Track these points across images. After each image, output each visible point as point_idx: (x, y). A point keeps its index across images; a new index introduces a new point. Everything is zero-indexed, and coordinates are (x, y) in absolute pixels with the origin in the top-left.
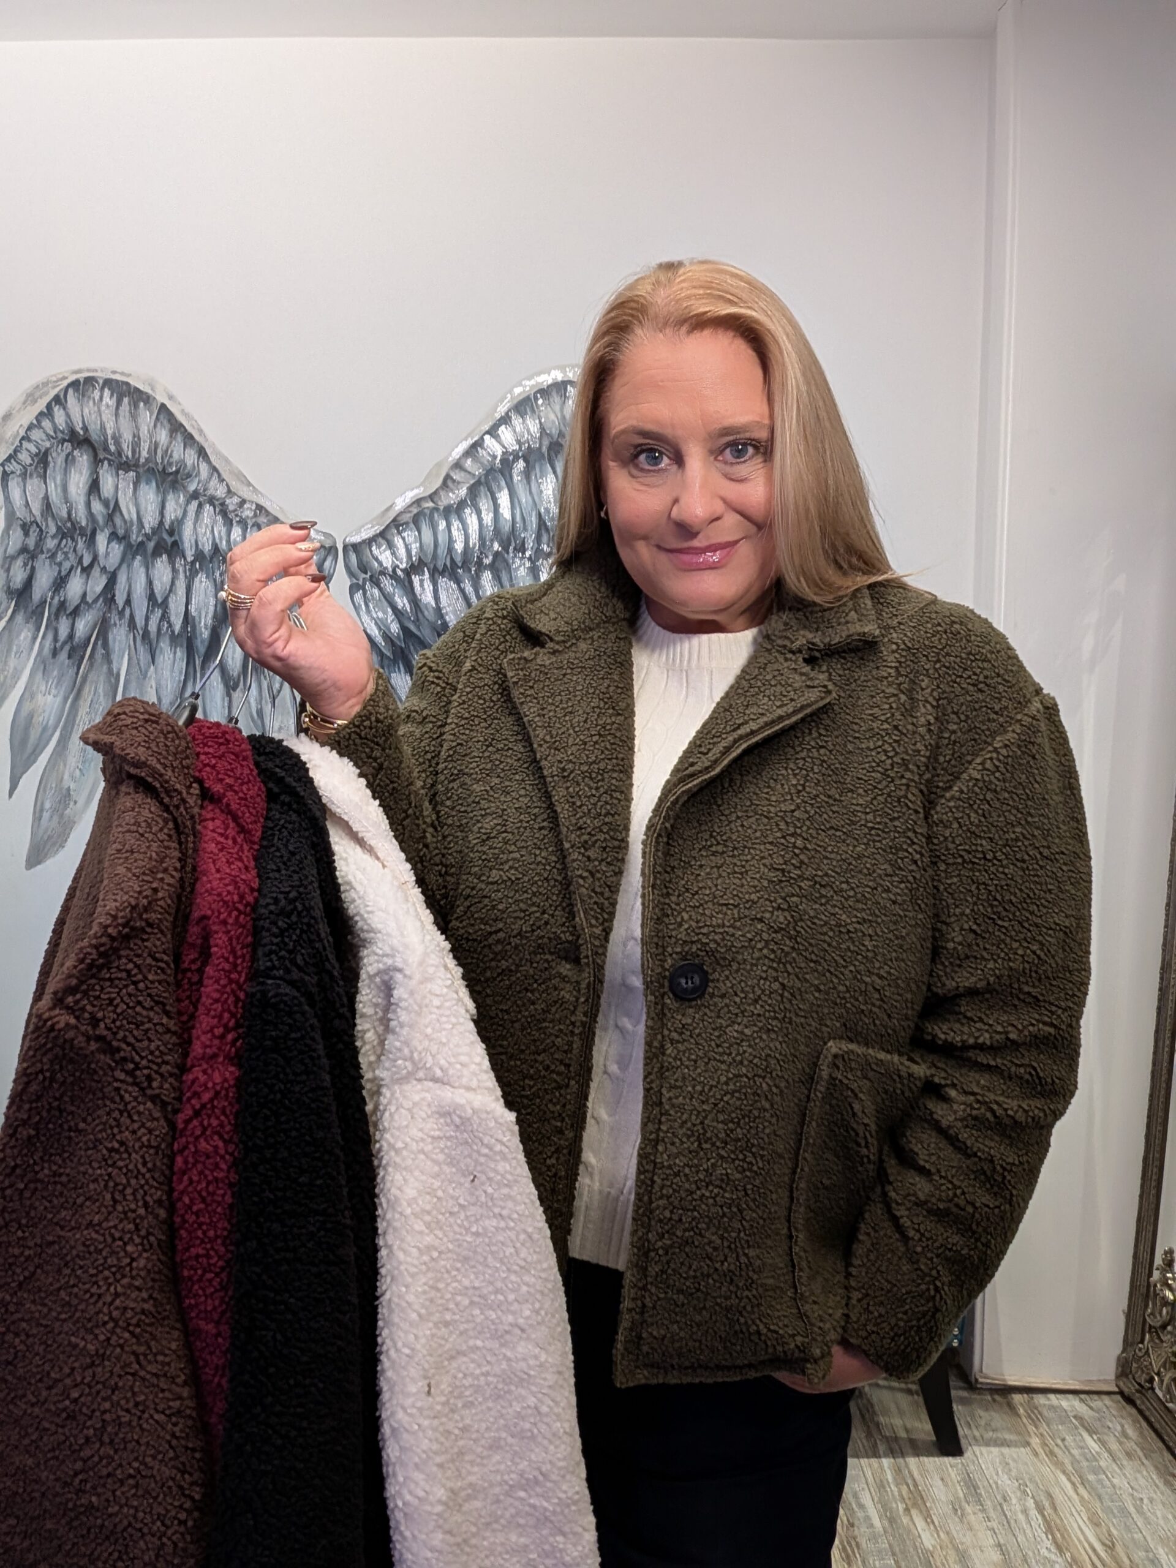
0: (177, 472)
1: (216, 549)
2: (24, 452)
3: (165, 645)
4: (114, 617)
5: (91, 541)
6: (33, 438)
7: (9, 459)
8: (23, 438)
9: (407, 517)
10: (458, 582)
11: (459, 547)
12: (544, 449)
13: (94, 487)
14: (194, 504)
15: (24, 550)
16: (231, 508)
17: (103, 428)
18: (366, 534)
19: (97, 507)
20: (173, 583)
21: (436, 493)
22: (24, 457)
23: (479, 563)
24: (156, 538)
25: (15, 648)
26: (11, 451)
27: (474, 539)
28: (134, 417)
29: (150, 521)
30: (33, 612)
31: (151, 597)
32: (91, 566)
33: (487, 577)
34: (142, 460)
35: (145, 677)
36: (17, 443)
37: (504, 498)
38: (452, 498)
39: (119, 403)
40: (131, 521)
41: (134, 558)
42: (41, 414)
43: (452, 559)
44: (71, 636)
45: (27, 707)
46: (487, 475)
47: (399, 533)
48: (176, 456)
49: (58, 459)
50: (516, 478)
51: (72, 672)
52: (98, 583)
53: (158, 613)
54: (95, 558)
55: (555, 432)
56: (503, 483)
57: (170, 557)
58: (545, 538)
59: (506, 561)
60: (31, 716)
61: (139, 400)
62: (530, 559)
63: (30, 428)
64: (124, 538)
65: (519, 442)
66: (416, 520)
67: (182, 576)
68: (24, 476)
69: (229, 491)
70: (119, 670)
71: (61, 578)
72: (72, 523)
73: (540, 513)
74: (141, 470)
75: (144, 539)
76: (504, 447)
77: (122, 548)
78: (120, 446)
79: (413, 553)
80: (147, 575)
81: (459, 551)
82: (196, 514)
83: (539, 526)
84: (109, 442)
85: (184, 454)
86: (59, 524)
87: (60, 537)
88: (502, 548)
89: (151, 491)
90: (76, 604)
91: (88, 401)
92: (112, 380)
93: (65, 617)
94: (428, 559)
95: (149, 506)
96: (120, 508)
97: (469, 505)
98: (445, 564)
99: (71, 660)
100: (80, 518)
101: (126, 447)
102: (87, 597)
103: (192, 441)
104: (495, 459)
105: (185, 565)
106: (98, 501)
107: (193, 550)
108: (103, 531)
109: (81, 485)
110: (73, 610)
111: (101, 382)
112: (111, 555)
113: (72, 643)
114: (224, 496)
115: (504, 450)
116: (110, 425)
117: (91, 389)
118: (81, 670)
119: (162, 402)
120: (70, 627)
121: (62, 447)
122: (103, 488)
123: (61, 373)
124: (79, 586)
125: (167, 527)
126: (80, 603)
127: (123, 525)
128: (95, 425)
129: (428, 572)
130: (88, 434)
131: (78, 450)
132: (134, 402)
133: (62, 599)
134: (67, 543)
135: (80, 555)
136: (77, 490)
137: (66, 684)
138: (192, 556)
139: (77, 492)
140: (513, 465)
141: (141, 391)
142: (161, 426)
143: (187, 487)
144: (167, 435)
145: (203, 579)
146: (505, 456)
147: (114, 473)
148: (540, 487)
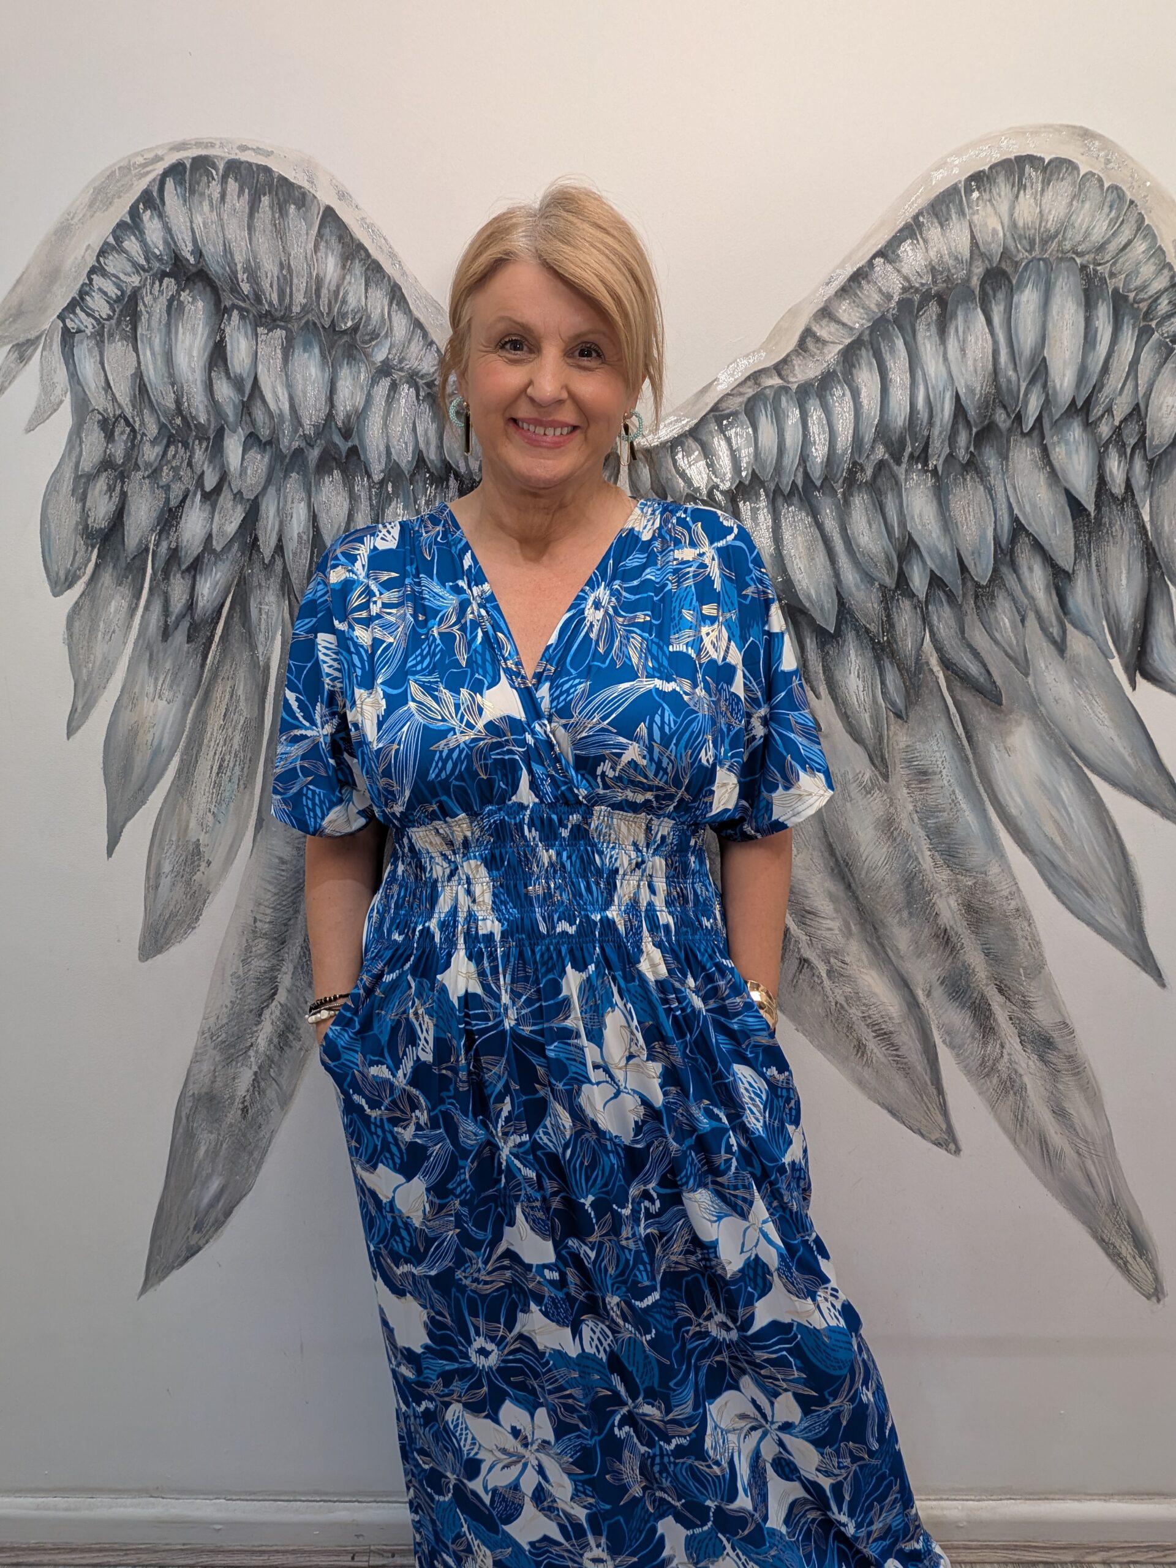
0: (355, 329)
2: (97, 296)
4: (257, 574)
5: (216, 448)
6: (110, 269)
7: (72, 307)
8: (93, 271)
9: (736, 403)
10: (814, 513)
11: (819, 453)
12: (975, 281)
13: (218, 355)
14: (385, 383)
15: (106, 464)
17: (228, 251)
18: (666, 433)
19: (224, 391)
20: (350, 516)
21: (785, 361)
22: (99, 305)
23: (851, 481)
24: (321, 443)
25: (102, 624)
26: (74, 293)
27: (844, 438)
28: (280, 232)
29: (312, 413)
30: (128, 568)
31: (317, 538)
32: (218, 489)
33: (860, 503)
34: (296, 309)
36: (83, 279)
37: (899, 369)
39: (254, 206)
40: (281, 415)
41: (286, 476)
42: (121, 226)
43: (806, 475)
44: (191, 605)
45: (127, 718)
46: (872, 329)
47: (722, 430)
48: (352, 302)
49: (154, 305)
50: (922, 334)
51: (194, 664)
52: (231, 520)
54: (224, 478)
56: (900, 343)
57: (344, 472)
58: (963, 439)
59: (894, 477)
60: (134, 733)
61: (286, 202)
62: (935, 472)
63: (102, 253)
64: (269, 443)
65: (933, 270)
66: (750, 410)
67: (364, 506)
68: (100, 337)
69: (441, 362)
70: (268, 660)
71: (170, 510)
72: (184, 419)
73: (957, 393)
74: (295, 327)
75: (303, 444)
76: (906, 279)
77: (266, 459)
78: (257, 284)
79: (744, 465)
80: (309, 505)
81: (819, 460)
82: (387, 401)
83: (955, 416)
84: (239, 276)
85: (366, 298)
86: (162, 419)
87: (165, 441)
88: (892, 455)
89: (312, 363)
90: (195, 554)
91: (201, 203)
92: (241, 163)
93: (179, 576)
94: (767, 474)
95: (309, 388)
96: (261, 392)
97: (839, 382)
98: (793, 482)
99: (193, 645)
100: (197, 409)
101: (268, 285)
102: (214, 543)
103: (378, 275)
104: (890, 301)
105: (370, 488)
106: (224, 380)
107: (383, 461)
108: (234, 431)
109: (195, 354)
110: (192, 564)
111: (221, 167)
112: (249, 472)
113: (192, 618)
114: (432, 370)
115: (906, 284)
116: (240, 246)
117: (205, 179)
118: (208, 661)
119: (327, 203)
120: (188, 591)
121: (160, 286)
122: (232, 358)
123: (152, 149)
124: (200, 524)
125: (340, 424)
126: (203, 552)
127: (267, 420)
128: (214, 246)
129: (767, 495)
130: (202, 263)
131: (187, 291)
132: (278, 204)
133: (173, 545)
134: (176, 452)
135: (199, 473)
136: (189, 362)
137: (184, 682)
138: (382, 471)
139: (189, 366)
140: (918, 312)
141: (292, 184)
142: (327, 248)
143: (371, 356)
144: (336, 265)
145: (400, 511)
146: (907, 295)
147: (249, 332)
148: (963, 350)
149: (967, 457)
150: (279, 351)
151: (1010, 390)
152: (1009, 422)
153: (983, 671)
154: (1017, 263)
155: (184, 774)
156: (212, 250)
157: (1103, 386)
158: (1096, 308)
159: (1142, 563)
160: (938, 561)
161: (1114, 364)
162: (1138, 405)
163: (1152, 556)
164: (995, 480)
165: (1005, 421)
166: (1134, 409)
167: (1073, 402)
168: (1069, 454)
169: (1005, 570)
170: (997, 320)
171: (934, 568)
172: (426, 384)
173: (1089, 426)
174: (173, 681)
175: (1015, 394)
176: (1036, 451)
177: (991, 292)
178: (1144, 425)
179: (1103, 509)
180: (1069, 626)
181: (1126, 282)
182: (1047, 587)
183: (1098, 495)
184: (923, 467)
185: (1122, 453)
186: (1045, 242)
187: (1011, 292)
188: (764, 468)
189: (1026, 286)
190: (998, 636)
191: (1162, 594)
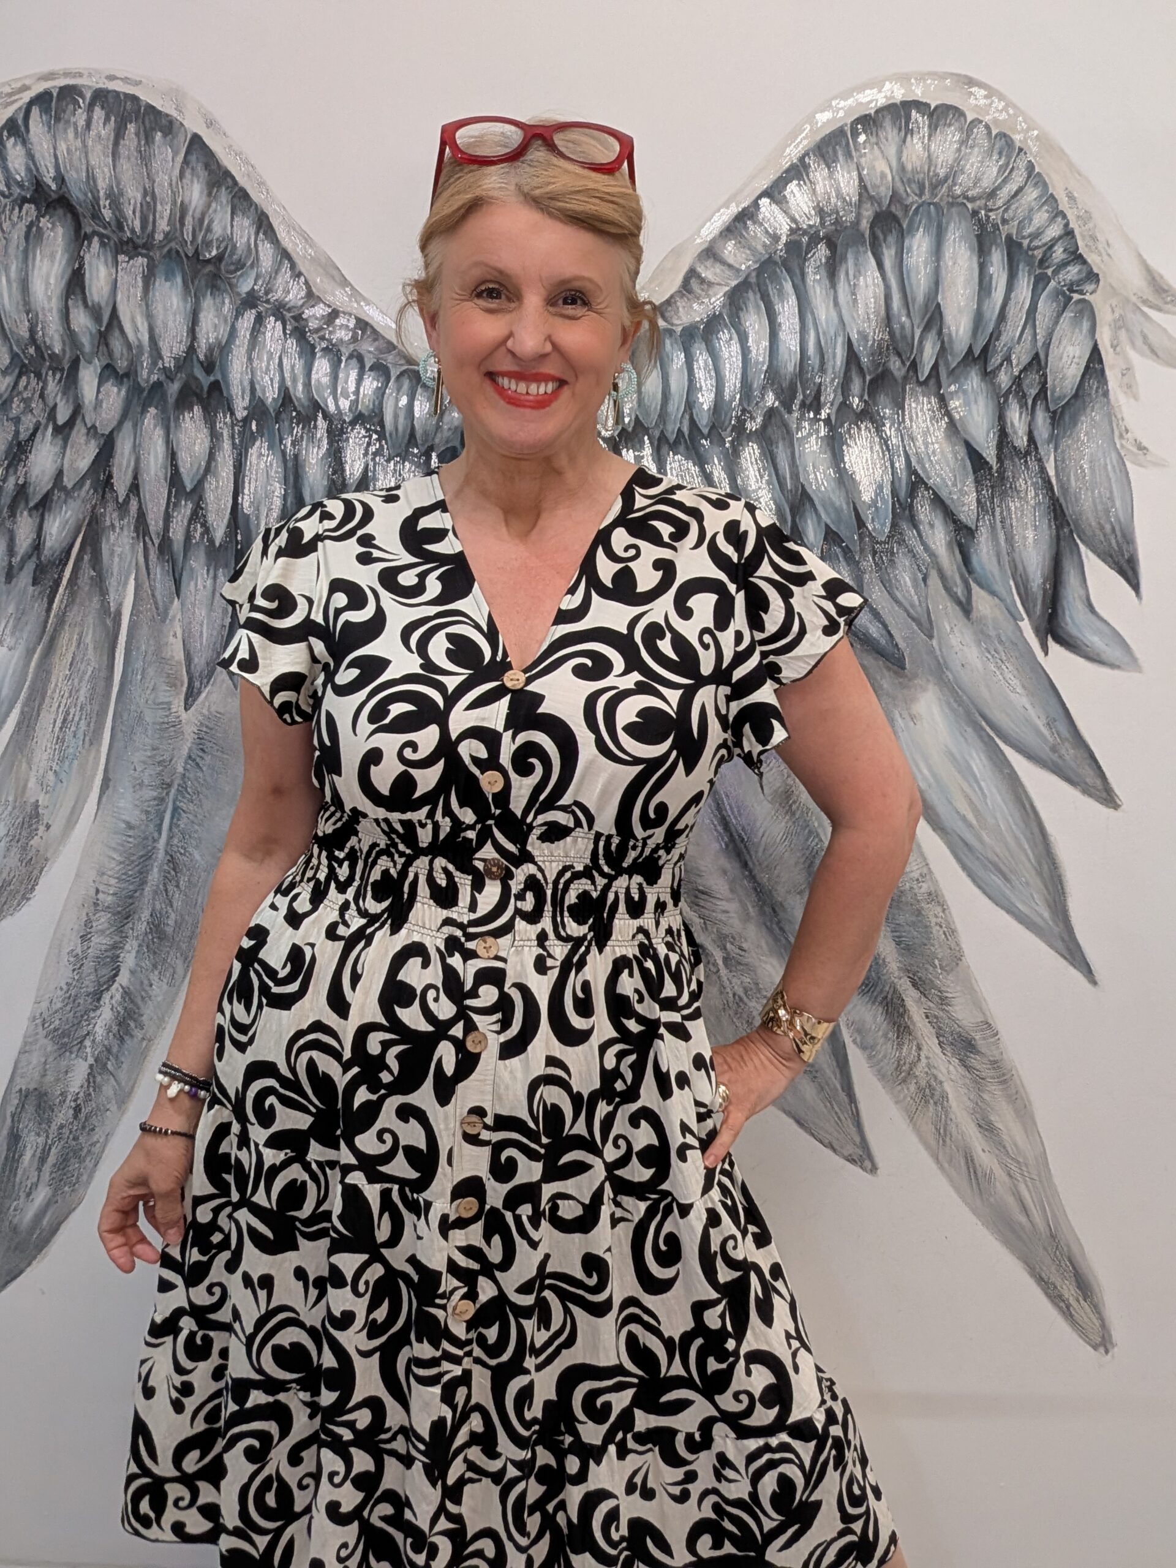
0: (220, 258)
1: (286, 398)
3: (197, 563)
4: (110, 516)
5: (71, 380)
10: (701, 461)
11: (706, 399)
12: (865, 225)
13: (76, 283)
14: (250, 316)
16: (313, 324)
17: (91, 177)
19: (81, 320)
20: (211, 457)
21: (669, 301)
23: (739, 428)
24: (182, 376)
27: (733, 385)
28: (145, 159)
29: (172, 347)
31: (175, 479)
32: (70, 423)
33: (751, 454)
34: (159, 237)
35: (162, 614)
37: (787, 311)
38: (694, 312)
39: (119, 134)
40: (140, 347)
41: (144, 411)
44: (37, 546)
46: (760, 271)
48: (217, 230)
49: (12, 233)
50: (814, 277)
51: (39, 607)
52: (82, 454)
53: (186, 509)
54: (77, 411)
55: (885, 193)
56: (788, 286)
57: (206, 409)
58: (856, 386)
59: (785, 426)
61: (153, 129)
62: (828, 421)
64: (127, 375)
65: (820, 212)
67: (227, 445)
69: (310, 294)
70: (120, 605)
71: (19, 444)
72: (38, 348)
73: (849, 340)
74: (157, 255)
75: (163, 378)
76: (793, 220)
77: (123, 393)
78: (121, 211)
79: (626, 411)
80: (168, 442)
81: (705, 407)
82: (252, 334)
83: (848, 363)
84: (101, 203)
85: (232, 226)
86: (15, 348)
87: (17, 371)
88: (780, 402)
89: (174, 292)
90: (45, 490)
91: (65, 130)
92: (108, 92)
93: (25, 513)
94: (651, 421)
95: (171, 318)
96: (119, 322)
97: (726, 326)
98: (679, 430)
99: (38, 588)
100: (51, 339)
101: (131, 212)
102: (65, 479)
103: (245, 204)
104: (777, 242)
105: (233, 425)
106: (82, 309)
107: (247, 399)
108: (90, 362)
109: (52, 281)
110: (41, 501)
111: (88, 95)
112: (104, 405)
113: (39, 558)
114: (300, 303)
115: (794, 226)
116: (103, 172)
117: (71, 107)
118: (55, 606)
119: (195, 131)
120: (35, 529)
121: (20, 211)
122: (90, 286)
123: (20, 79)
124: (50, 460)
125: (202, 357)
126: (53, 489)
127: (125, 352)
128: (77, 172)
129: (651, 443)
130: (64, 189)
131: (47, 217)
132: (145, 131)
133: (21, 482)
134: (28, 383)
135: (51, 405)
136: (46, 289)
137: (28, 628)
138: (245, 409)
139: (46, 294)
140: (807, 254)
141: (159, 112)
142: (193, 175)
143: (236, 286)
144: (201, 192)
145: (264, 451)
146: (795, 237)
147: (110, 259)
148: (854, 294)
149: (862, 406)
150: (139, 280)
151: (904, 337)
152: (904, 371)
153: (884, 632)
154: (907, 206)
155: (24, 729)
156: (75, 175)
157: (1000, 334)
158: (989, 253)
159: (1049, 520)
160: (833, 515)
161: (1011, 311)
162: (1037, 355)
163: (1059, 511)
164: (888, 430)
165: (899, 369)
166: (1033, 359)
167: (970, 350)
168: (967, 404)
169: (905, 525)
170: (888, 264)
171: (829, 522)
172: (293, 317)
173: (988, 375)
174: (15, 627)
175: (910, 341)
176: (933, 400)
177: (881, 236)
178: (1045, 376)
179: (1007, 463)
180: (973, 585)
181: (1021, 227)
182: (949, 545)
183: (1000, 446)
184: (815, 415)
185: (1023, 405)
186: (934, 187)
187: (902, 236)
188: (648, 414)
189: (918, 230)
190: (899, 595)
191: (1072, 552)
